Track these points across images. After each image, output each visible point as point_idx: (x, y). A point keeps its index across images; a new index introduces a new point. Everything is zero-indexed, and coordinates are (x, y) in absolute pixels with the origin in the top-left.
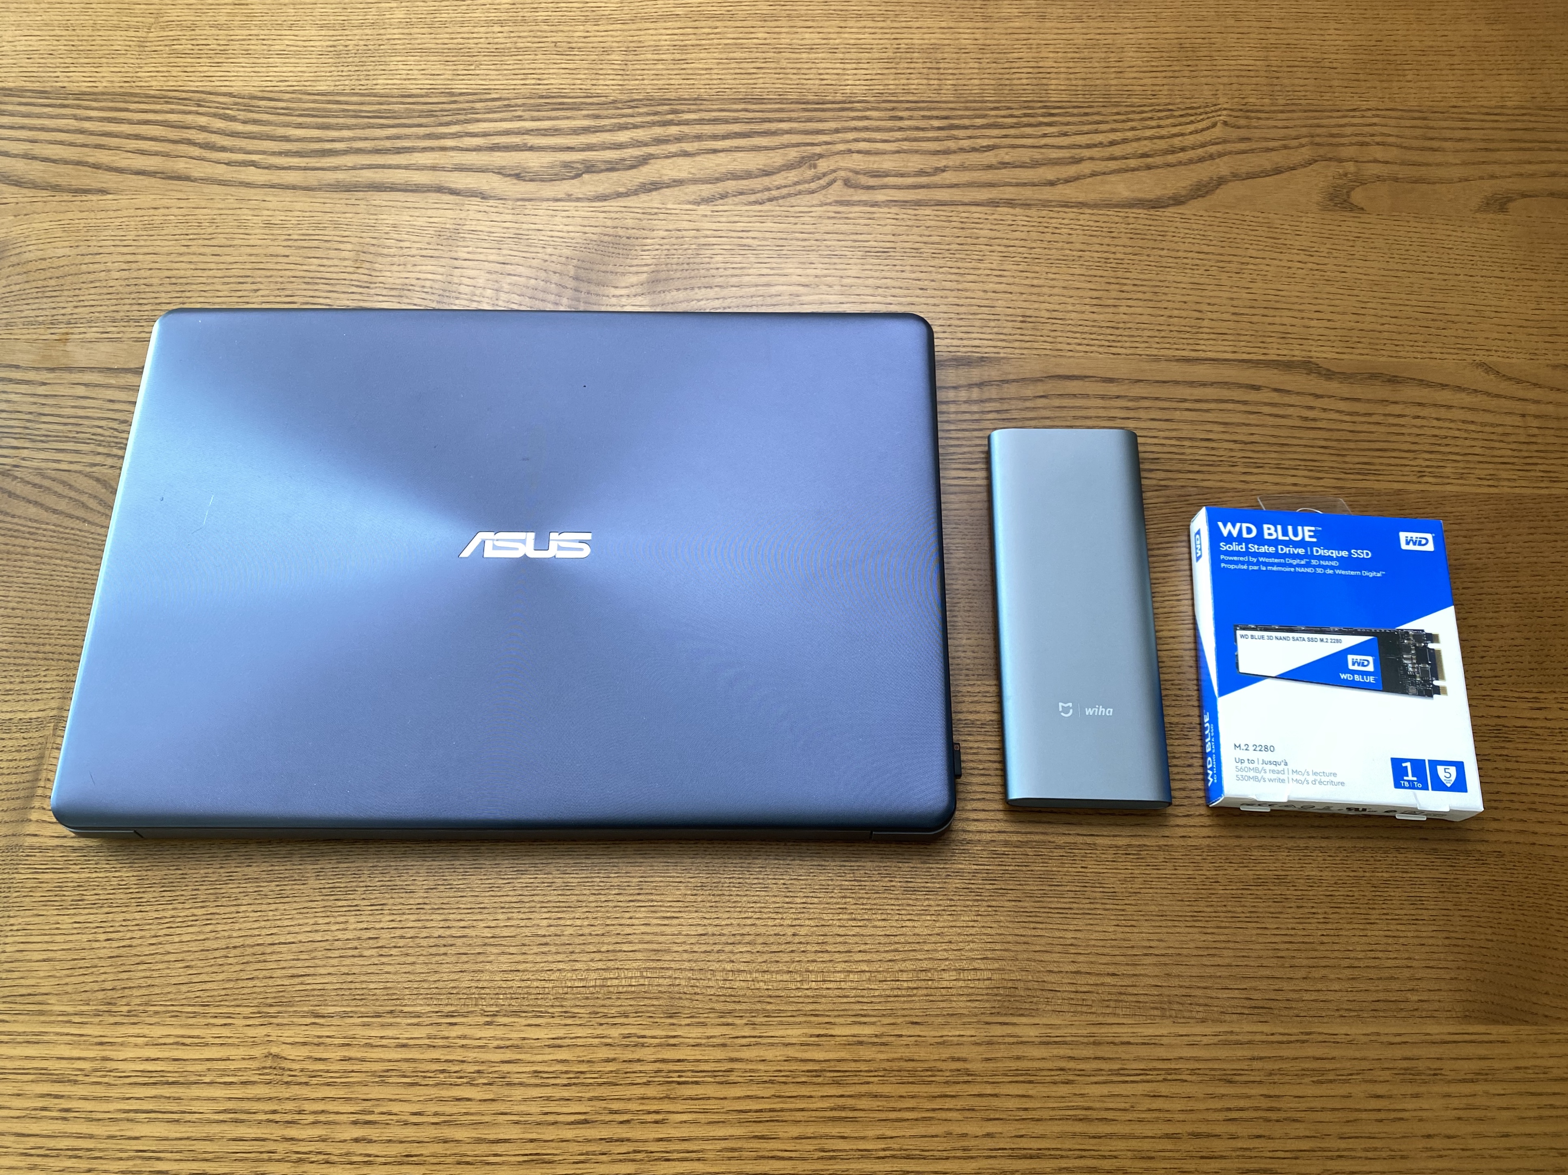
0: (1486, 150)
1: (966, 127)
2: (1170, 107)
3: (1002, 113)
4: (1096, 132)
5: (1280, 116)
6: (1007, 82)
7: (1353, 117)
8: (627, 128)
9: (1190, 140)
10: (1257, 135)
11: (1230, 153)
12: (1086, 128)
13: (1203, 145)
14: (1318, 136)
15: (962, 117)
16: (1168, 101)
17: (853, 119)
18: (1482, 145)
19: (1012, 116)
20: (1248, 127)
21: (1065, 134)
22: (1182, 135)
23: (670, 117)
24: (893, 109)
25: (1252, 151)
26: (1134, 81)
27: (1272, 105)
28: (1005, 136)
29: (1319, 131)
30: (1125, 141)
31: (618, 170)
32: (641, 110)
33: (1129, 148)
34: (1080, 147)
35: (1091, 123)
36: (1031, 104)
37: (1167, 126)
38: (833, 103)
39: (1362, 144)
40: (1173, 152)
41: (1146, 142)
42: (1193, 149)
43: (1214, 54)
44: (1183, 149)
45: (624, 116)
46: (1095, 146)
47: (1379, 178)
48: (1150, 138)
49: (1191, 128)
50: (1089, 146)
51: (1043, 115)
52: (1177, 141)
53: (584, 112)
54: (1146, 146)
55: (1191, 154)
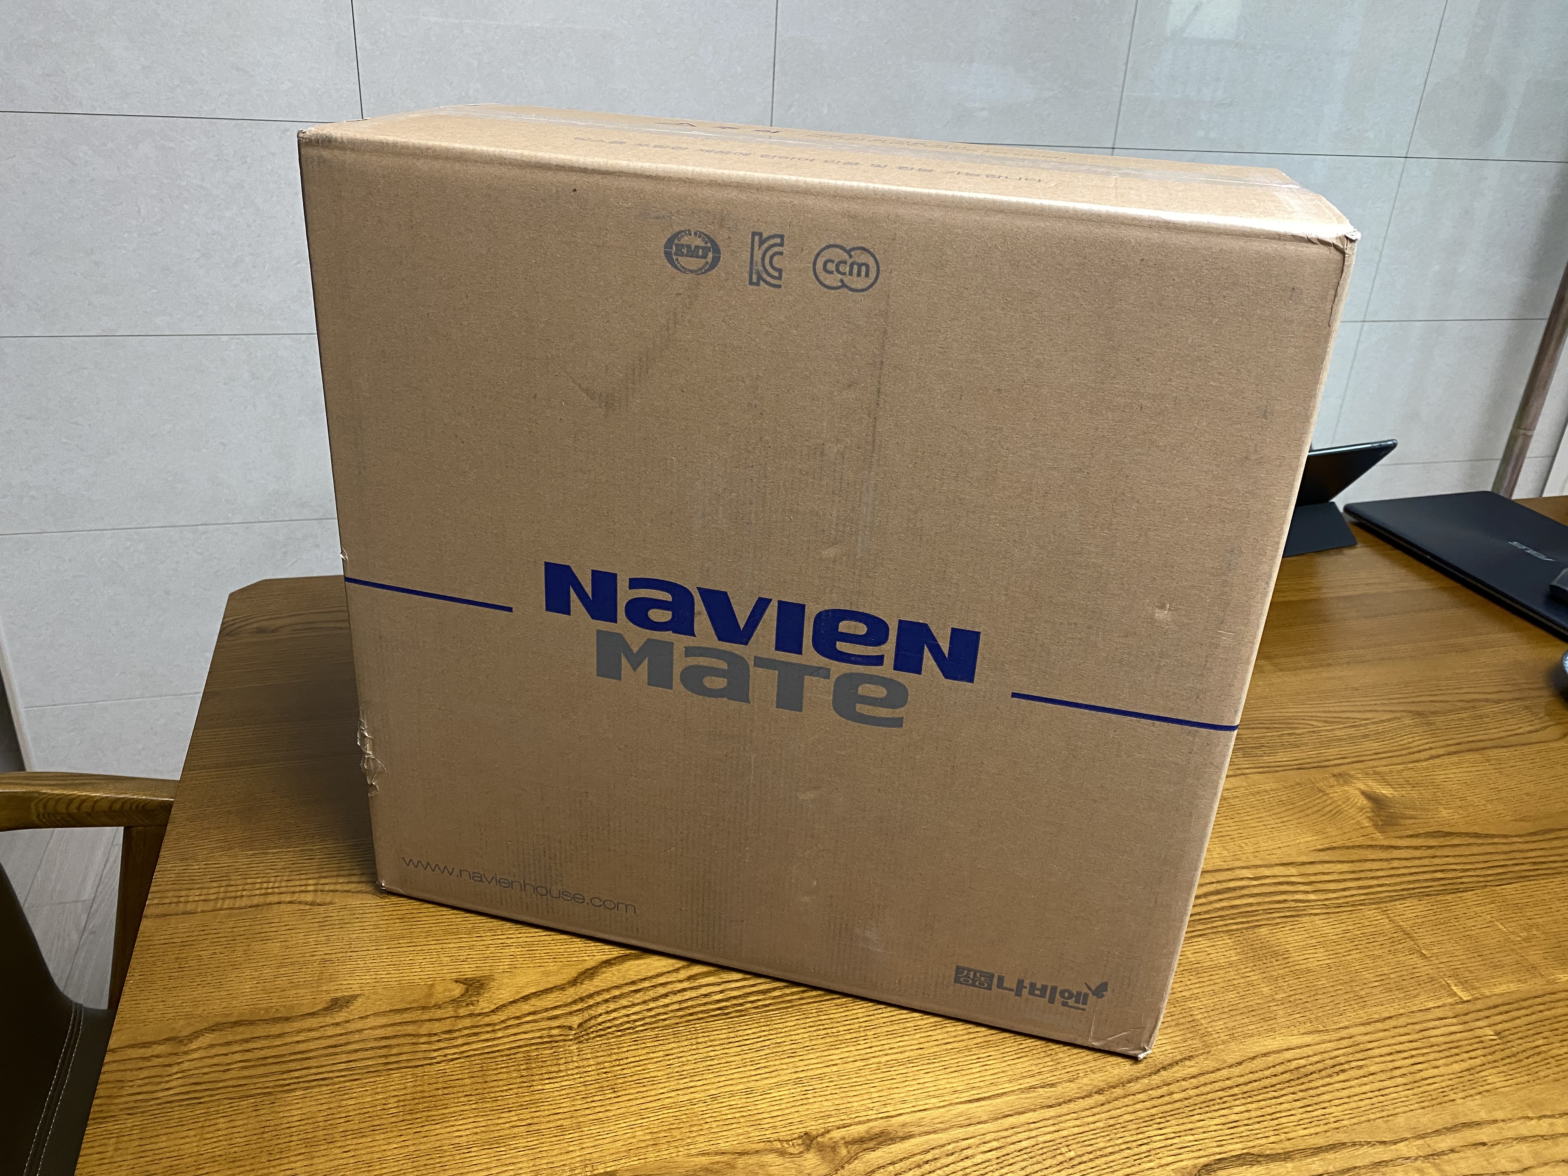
0: (335, 1046)
2: (619, 1033)
3: (760, 1003)
4: (680, 1002)
5: (521, 1043)
6: (763, 1029)
7: (454, 1054)
9: (601, 1009)
10: (542, 1023)
11: (566, 1005)
12: (690, 1003)
13: (590, 1007)
14: (488, 1032)
16: (622, 1038)
18: (338, 1050)
19: (752, 1002)
20: (551, 1028)
21: (705, 995)
22: (607, 1013)
25: (547, 1010)
26: (654, 1049)
27: (528, 1051)
29: (488, 1036)
30: (655, 999)
33: (652, 994)
34: (691, 988)
35: (686, 1008)
36: (738, 1014)
37: (621, 1017)
39: (450, 1032)
40: (615, 997)
41: (638, 1001)
42: (598, 1003)
43: (583, 1088)
44: (606, 1001)
46: (679, 991)
47: (438, 1006)
48: (634, 1005)
49: (600, 1020)
50: (684, 990)
51: (726, 1007)
52: (612, 1006)
54: (637, 999)
55: (598, 999)
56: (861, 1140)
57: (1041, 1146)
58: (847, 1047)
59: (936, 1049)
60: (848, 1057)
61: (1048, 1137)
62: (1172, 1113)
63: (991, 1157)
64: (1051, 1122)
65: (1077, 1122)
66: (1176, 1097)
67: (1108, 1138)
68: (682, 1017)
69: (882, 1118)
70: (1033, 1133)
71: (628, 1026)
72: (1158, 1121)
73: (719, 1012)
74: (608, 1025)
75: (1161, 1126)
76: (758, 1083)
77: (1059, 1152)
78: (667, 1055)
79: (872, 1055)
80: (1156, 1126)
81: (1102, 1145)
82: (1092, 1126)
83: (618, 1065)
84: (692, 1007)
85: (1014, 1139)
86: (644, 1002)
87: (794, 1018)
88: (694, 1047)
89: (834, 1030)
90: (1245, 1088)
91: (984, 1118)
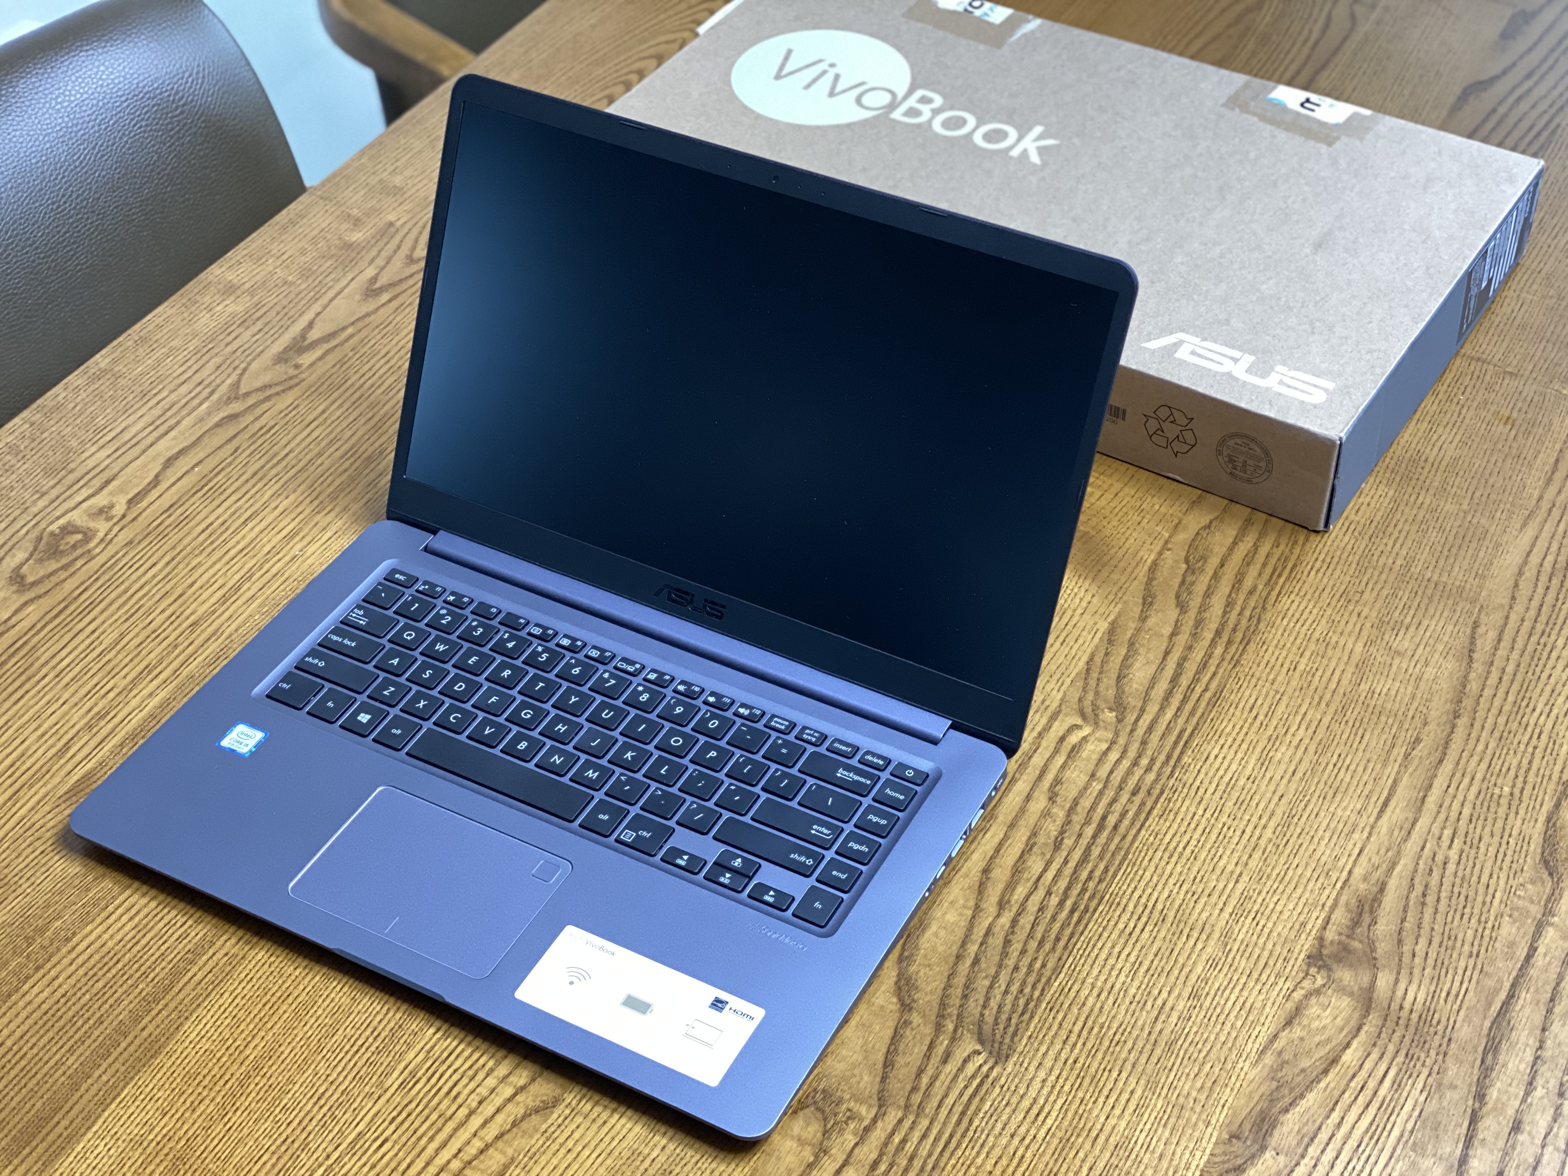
1: (1095, 837)
2: (1026, 1017)
3: (1097, 873)
4: (1030, 936)
5: (958, 1110)
6: (1136, 895)
8: (1227, 606)
9: (973, 1009)
10: (945, 1073)
11: (936, 1036)
12: (1039, 930)
13: (960, 1016)
14: (911, 1129)
15: (1110, 839)
16: (1036, 1018)
17: (1153, 760)
19: (1090, 878)
20: (960, 1070)
21: (1041, 909)
22: (983, 1007)
23: (1225, 638)
24: (1149, 793)
25: (928, 1056)
26: (1078, 1003)
27: (978, 1110)
28: (1066, 862)
29: (918, 1132)
30: (1004, 954)
31: (1180, 587)
32: (1244, 623)
33: (992, 953)
34: (1019, 914)
35: (1043, 938)
36: (1095, 901)
37: (1003, 1000)
38: (1182, 753)
40: (966, 986)
41: (993, 971)
42: (961, 1006)
43: (1080, 1095)
44: (965, 997)
45: (1243, 609)
46: (1013, 927)
48: (995, 978)
49: (989, 1018)
50: (1014, 922)
51: (1076, 904)
52: (978, 997)
53: (1260, 587)
54: (989, 967)
55: (954, 1002)
56: (1356, 923)
57: (1478, 803)
58: (1225, 848)
59: (1293, 786)
60: (1240, 857)
61: (1474, 790)
62: (1524, 688)
63: (1458, 847)
64: (1458, 775)
65: (1476, 758)
66: (1510, 669)
67: (1512, 752)
68: (1053, 949)
69: (1342, 888)
70: (1460, 797)
71: (1022, 1002)
72: (1524, 704)
73: (1076, 915)
74: (1004, 1017)
75: (1531, 706)
76: (1209, 950)
77: (1495, 797)
78: (1099, 996)
79: (1255, 838)
80: (1528, 710)
81: (1515, 763)
82: (1489, 752)
83: (1075, 1045)
84: (1047, 931)
85: (1454, 815)
86: (1000, 966)
87: (1146, 862)
88: (1108, 967)
89: (1193, 842)
90: (1543, 618)
91: (1411, 817)
